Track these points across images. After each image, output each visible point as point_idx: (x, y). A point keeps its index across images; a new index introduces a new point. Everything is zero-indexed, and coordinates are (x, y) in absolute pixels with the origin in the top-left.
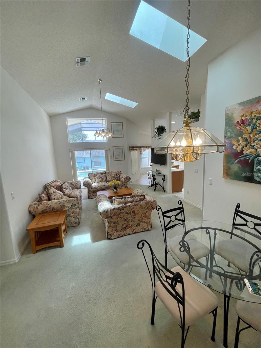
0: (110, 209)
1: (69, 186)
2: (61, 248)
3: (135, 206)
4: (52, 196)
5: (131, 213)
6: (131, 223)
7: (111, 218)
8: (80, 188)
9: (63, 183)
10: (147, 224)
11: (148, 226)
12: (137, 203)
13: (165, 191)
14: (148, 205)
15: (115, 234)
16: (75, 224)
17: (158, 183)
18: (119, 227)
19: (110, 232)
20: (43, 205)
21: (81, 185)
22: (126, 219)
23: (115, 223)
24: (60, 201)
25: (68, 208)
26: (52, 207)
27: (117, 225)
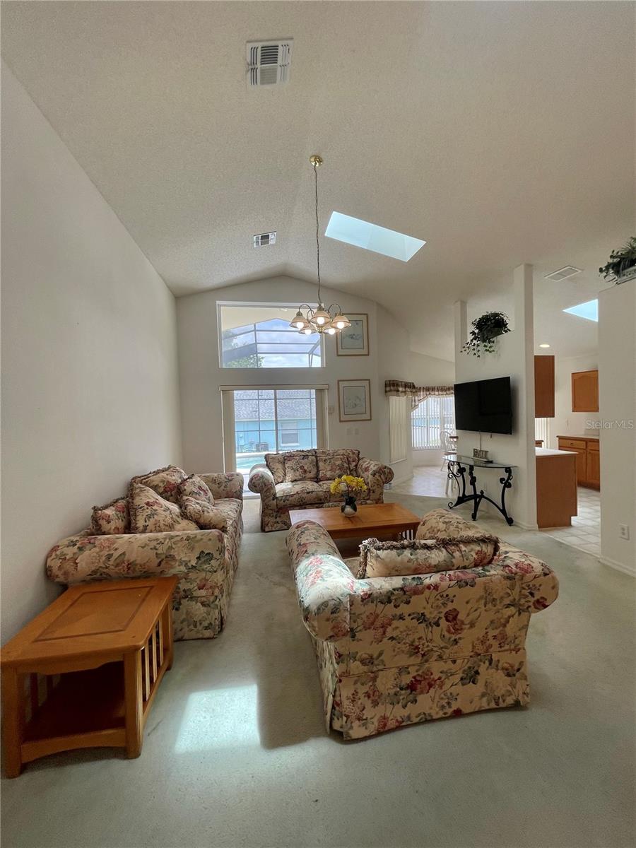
0: (352, 599)
1: (205, 486)
2: (125, 762)
3: (460, 587)
4: (138, 518)
5: (443, 622)
6: (436, 663)
7: (353, 636)
8: (239, 496)
9: (189, 478)
10: (508, 675)
11: (513, 685)
12: (470, 573)
13: (510, 521)
14: (517, 589)
15: (367, 714)
16: (206, 628)
17: (482, 492)
18: (386, 683)
19: (346, 703)
20: (97, 549)
21: (241, 488)
22: (417, 648)
23: (366, 662)
24: (157, 539)
25: (183, 568)
26: (126, 559)
27: (375, 669)
